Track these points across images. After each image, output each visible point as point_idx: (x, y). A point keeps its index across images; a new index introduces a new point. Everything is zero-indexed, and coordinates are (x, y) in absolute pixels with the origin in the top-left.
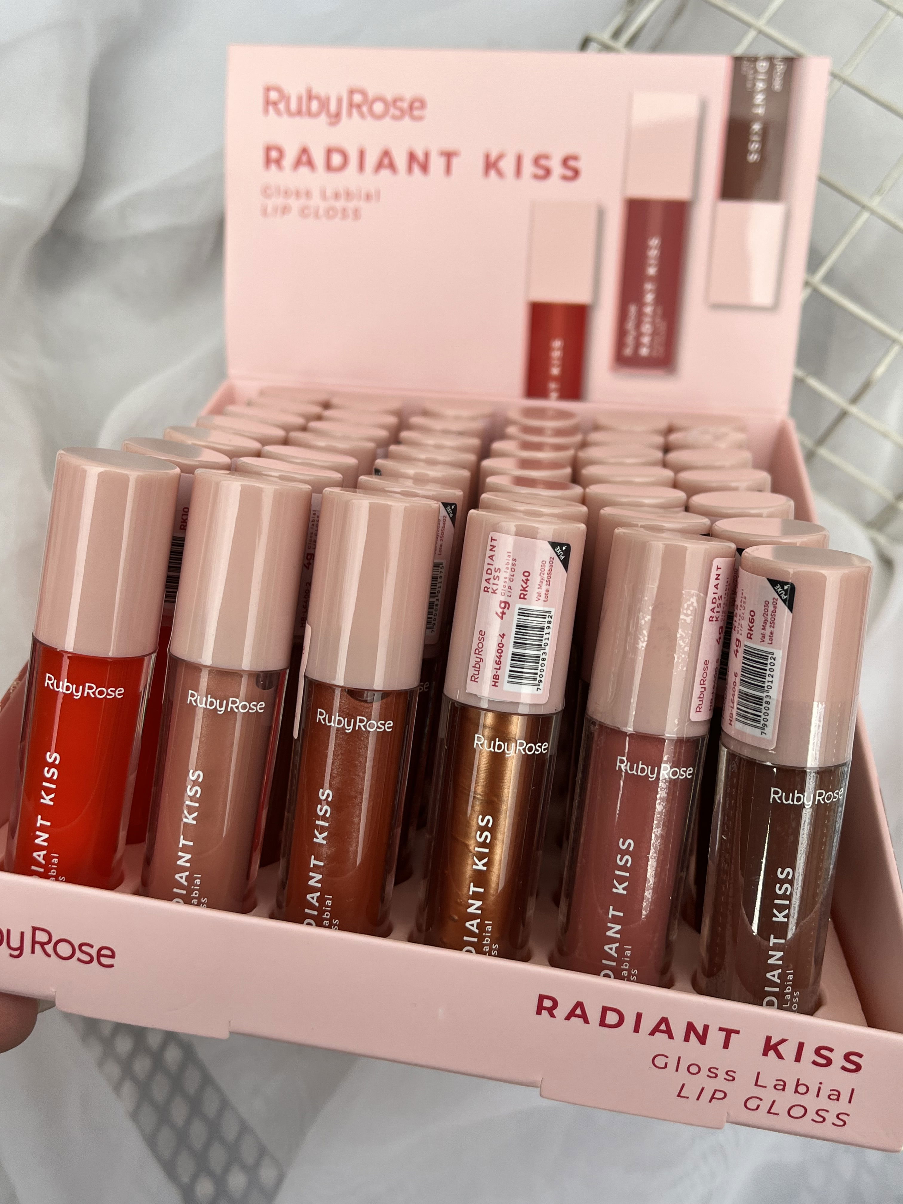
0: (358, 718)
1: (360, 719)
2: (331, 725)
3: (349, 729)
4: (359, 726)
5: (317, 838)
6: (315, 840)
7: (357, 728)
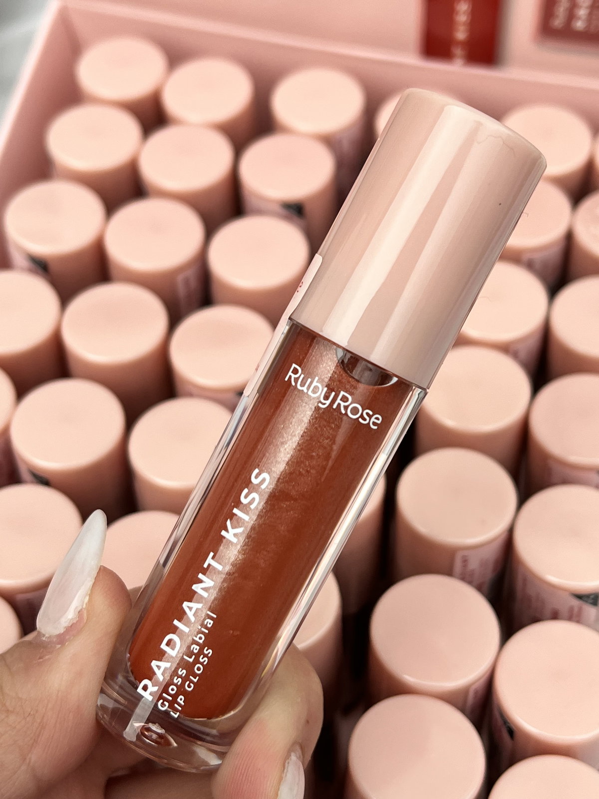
0: (342, 393)
1: (344, 396)
2: (303, 390)
3: (324, 404)
4: (339, 404)
5: (227, 530)
6: (223, 533)
7: (335, 406)
